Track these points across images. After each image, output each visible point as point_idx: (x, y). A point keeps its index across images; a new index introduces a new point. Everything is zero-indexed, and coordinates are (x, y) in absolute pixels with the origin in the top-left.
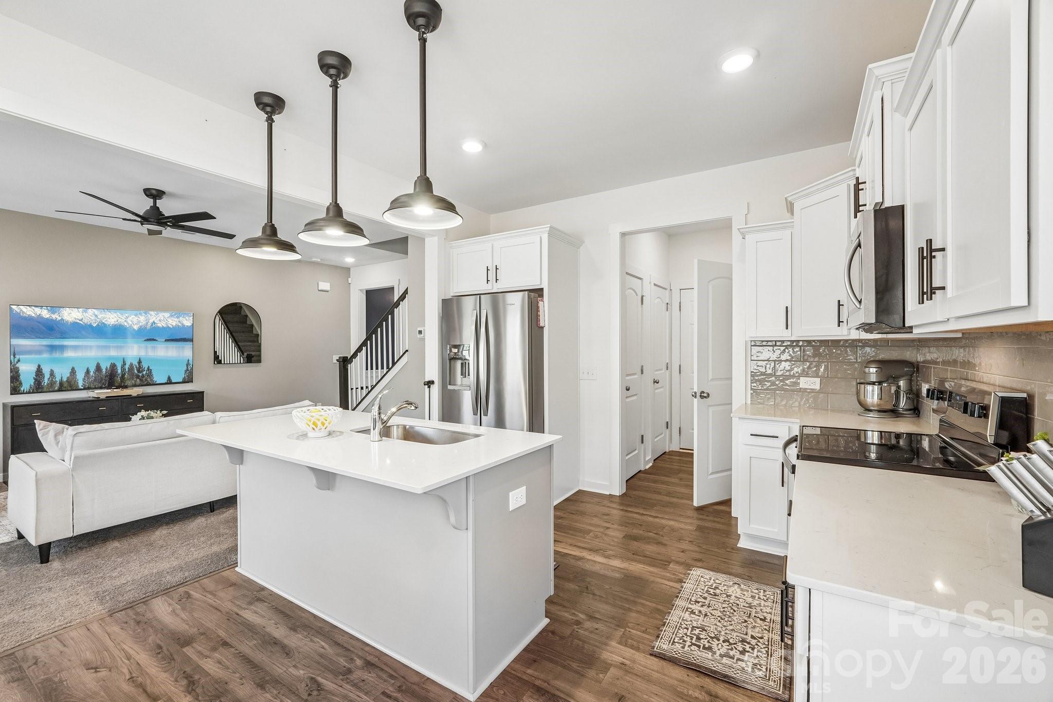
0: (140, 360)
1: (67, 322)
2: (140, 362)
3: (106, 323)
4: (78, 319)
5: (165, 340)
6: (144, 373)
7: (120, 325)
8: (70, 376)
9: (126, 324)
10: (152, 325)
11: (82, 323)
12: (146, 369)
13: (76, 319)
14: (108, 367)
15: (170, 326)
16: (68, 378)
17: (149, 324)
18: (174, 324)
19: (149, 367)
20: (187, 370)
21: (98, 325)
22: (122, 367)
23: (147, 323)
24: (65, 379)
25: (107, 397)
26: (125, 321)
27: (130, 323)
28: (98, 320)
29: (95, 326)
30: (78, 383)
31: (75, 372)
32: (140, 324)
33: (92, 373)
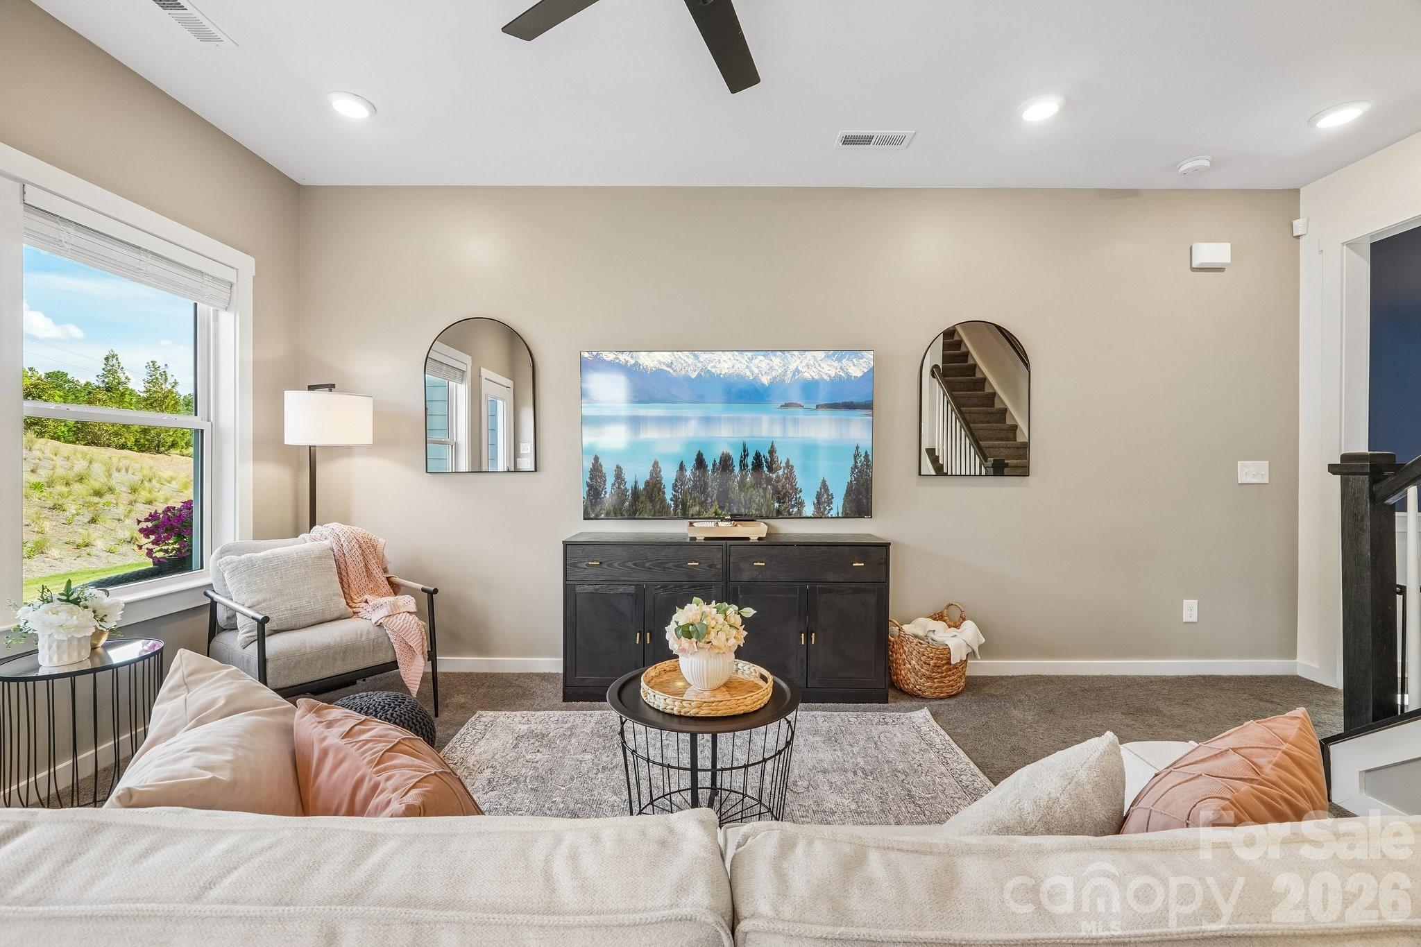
0: (772, 447)
1: (645, 369)
2: (772, 452)
3: (713, 370)
4: (664, 363)
5: (817, 407)
6: (781, 472)
7: (738, 375)
8: (651, 479)
9: (748, 373)
10: (794, 375)
11: (671, 371)
12: (783, 465)
13: (660, 363)
14: (718, 462)
15: (826, 377)
16: (647, 484)
17: (789, 374)
18: (832, 373)
19: (788, 460)
20: (856, 467)
21: (699, 375)
22: (741, 461)
23: (786, 371)
24: (641, 486)
25: (706, 539)
26: (747, 367)
27: (756, 371)
28: (700, 365)
29: (693, 377)
30: (664, 493)
31: (660, 471)
32: (774, 374)
33: (688, 473)
